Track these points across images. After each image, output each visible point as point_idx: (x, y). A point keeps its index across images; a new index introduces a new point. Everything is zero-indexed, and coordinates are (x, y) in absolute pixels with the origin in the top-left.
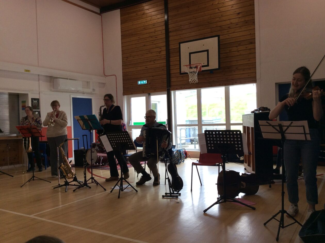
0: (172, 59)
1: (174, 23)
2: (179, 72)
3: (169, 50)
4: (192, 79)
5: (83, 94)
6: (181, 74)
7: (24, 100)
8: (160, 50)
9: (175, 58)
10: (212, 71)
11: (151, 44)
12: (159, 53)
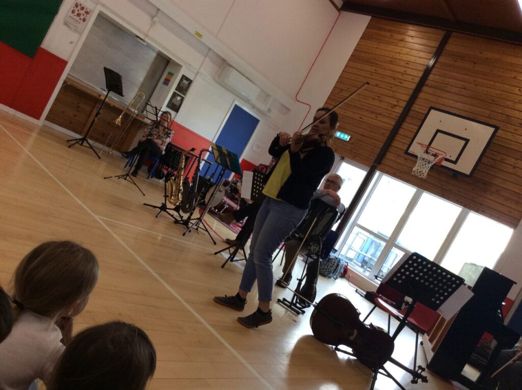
0: (405, 125)
1: (439, 75)
2: (405, 148)
3: (410, 110)
4: (419, 168)
5: (253, 108)
6: (406, 152)
7: (172, 72)
8: (396, 103)
9: (411, 126)
10: (456, 175)
11: (389, 88)
12: (392, 108)
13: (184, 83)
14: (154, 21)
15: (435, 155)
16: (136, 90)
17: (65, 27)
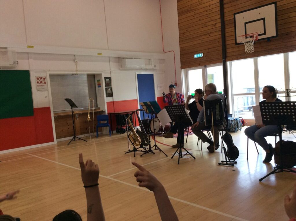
0: (227, 30)
2: (235, 42)
3: (224, 21)
4: (248, 48)
5: (146, 70)
6: (236, 44)
7: (99, 79)
8: (215, 23)
9: (231, 29)
10: (269, 39)
11: (206, 18)
12: (215, 26)
13: (107, 81)
14: (76, 62)
15: (252, 37)
16: (88, 98)
17: (39, 92)
